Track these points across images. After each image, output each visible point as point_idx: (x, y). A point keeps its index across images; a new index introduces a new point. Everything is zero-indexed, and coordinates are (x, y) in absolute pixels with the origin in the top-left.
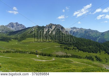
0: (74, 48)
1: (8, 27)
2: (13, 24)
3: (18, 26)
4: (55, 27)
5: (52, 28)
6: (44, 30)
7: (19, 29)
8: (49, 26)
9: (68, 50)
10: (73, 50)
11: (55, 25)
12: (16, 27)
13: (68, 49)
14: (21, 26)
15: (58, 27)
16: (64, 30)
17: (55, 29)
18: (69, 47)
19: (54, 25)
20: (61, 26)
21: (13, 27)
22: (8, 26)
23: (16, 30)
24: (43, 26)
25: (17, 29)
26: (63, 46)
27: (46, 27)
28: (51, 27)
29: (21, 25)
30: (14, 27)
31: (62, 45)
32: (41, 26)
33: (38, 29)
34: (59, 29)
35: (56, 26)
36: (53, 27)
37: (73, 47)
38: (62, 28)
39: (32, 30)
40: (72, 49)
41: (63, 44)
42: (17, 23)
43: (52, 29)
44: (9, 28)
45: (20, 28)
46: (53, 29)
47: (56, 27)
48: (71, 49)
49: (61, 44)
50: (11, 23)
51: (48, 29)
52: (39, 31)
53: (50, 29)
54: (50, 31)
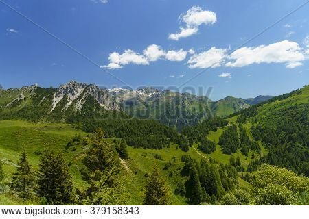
4: (82, 91)
5: (75, 92)
6: (53, 98)
8: (67, 88)
11: (83, 86)
15: (89, 91)
17: (82, 95)
19: (81, 84)
20: (98, 88)
24: (51, 88)
27: (60, 90)
28: (71, 91)
32: (46, 88)
33: (37, 96)
34: (93, 95)
35: (86, 87)
36: (79, 91)
39: (19, 99)
43: (73, 95)
46: (77, 95)
47: (85, 91)
51: (65, 96)
52: (39, 101)
53: (70, 95)
54: (69, 100)
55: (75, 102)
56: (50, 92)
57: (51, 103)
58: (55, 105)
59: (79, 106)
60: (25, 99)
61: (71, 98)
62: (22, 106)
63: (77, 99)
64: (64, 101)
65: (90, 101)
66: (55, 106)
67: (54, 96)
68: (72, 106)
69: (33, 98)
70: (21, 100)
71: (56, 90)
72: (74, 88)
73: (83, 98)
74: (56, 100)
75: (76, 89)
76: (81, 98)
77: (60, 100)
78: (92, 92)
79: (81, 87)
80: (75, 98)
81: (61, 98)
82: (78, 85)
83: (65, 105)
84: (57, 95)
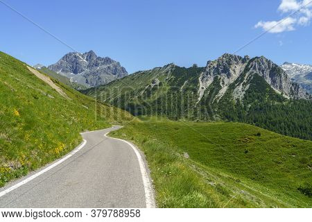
1: (59, 72)
2: (75, 57)
3: (97, 65)
4: (243, 70)
5: (231, 71)
6: (197, 82)
7: (100, 78)
8: (219, 65)
12: (87, 70)
14: (105, 67)
15: (255, 68)
17: (242, 75)
19: (240, 58)
20: (269, 62)
21: (75, 72)
22: (58, 67)
23: (87, 82)
24: (195, 66)
25: (91, 77)
27: (207, 70)
28: (226, 70)
29: (108, 60)
30: (82, 71)
32: (187, 67)
33: (176, 80)
34: (261, 75)
35: (249, 62)
36: (237, 70)
38: (275, 71)
39: (153, 85)
42: (90, 55)
43: (229, 75)
44: (63, 74)
45: (102, 75)
46: (235, 76)
47: (247, 69)
50: (70, 54)
51: (216, 79)
52: (178, 87)
53: (223, 76)
54: (223, 84)
55: (232, 87)
56: (194, 72)
57: (196, 90)
58: (201, 93)
59: (239, 93)
60: (160, 84)
61: (226, 81)
63: (236, 82)
64: (216, 85)
66: (201, 95)
67: (200, 79)
68: (228, 94)
69: (171, 82)
70: (156, 87)
71: (203, 69)
72: (230, 64)
73: (245, 81)
74: (204, 85)
75: (233, 67)
76: (242, 81)
77: (208, 85)
78: (259, 69)
79: (240, 61)
80: (232, 82)
81: (210, 81)
82: (235, 60)
83: (217, 93)
84: (204, 77)
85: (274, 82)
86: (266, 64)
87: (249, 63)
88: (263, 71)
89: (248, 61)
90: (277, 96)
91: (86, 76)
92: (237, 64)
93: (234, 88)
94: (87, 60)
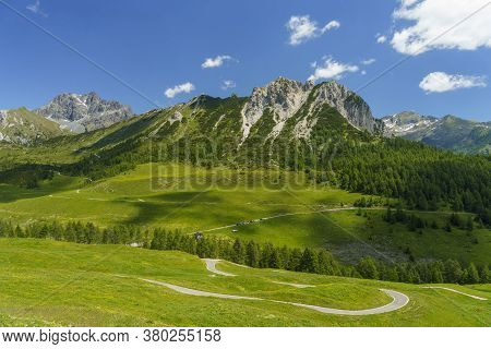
0: (454, 221)
1: (49, 118)
2: (72, 99)
3: (100, 110)
4: (305, 100)
5: (289, 102)
6: (239, 117)
8: (270, 92)
9: (413, 230)
10: (449, 230)
11: (305, 88)
12: (87, 117)
13: (416, 226)
14: (111, 112)
15: (323, 96)
16: (364, 111)
17: (305, 107)
18: (418, 214)
19: (300, 84)
20: (342, 89)
21: (71, 118)
22: (46, 111)
24: (234, 96)
25: (92, 124)
26: (374, 208)
27: (254, 99)
28: (280, 100)
29: (115, 105)
30: (80, 117)
31: (367, 197)
32: (223, 98)
33: (206, 114)
34: (333, 105)
35: (313, 89)
36: (297, 99)
37: (448, 212)
38: (353, 100)
39: (172, 121)
40: (441, 224)
41: (370, 192)
42: (92, 98)
43: (286, 106)
46: (294, 108)
47: (311, 99)
48: (434, 226)
49: (358, 196)
50: (64, 95)
51: (266, 112)
52: (211, 123)
53: (277, 108)
54: (278, 118)
55: (291, 123)
56: (234, 105)
57: (237, 127)
59: (303, 130)
60: (184, 120)
61: (281, 116)
62: (180, 135)
63: (297, 115)
64: (267, 122)
65: (328, 120)
66: (246, 133)
67: (243, 113)
68: (286, 132)
69: (199, 119)
70: (177, 123)
72: (286, 92)
73: (310, 114)
74: (249, 121)
75: (290, 96)
76: (305, 114)
77: (255, 121)
78: (330, 98)
79: (300, 89)
80: (290, 115)
81: (258, 116)
82: (293, 86)
83: (270, 131)
84: (248, 110)
85: (351, 115)
86: (339, 91)
87: (313, 91)
88: (335, 101)
89: (311, 88)
90: (360, 133)
91: (85, 124)
92: (296, 91)
93: (294, 124)
94: (87, 103)
